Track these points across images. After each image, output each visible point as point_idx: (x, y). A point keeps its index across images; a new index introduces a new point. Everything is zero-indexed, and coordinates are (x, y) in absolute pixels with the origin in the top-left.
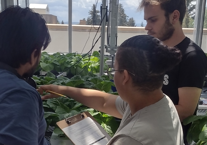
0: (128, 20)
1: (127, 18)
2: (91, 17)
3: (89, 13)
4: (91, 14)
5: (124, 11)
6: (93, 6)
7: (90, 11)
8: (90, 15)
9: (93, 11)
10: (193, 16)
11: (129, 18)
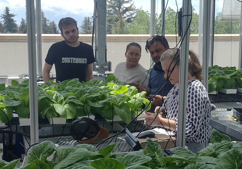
0: (48, 24)
1: (47, 22)
2: (4, 21)
3: (1, 17)
4: (3, 17)
5: (44, 15)
6: (5, 9)
7: (2, 15)
8: (3, 20)
9: (5, 14)
10: (126, 19)
11: (49, 22)
